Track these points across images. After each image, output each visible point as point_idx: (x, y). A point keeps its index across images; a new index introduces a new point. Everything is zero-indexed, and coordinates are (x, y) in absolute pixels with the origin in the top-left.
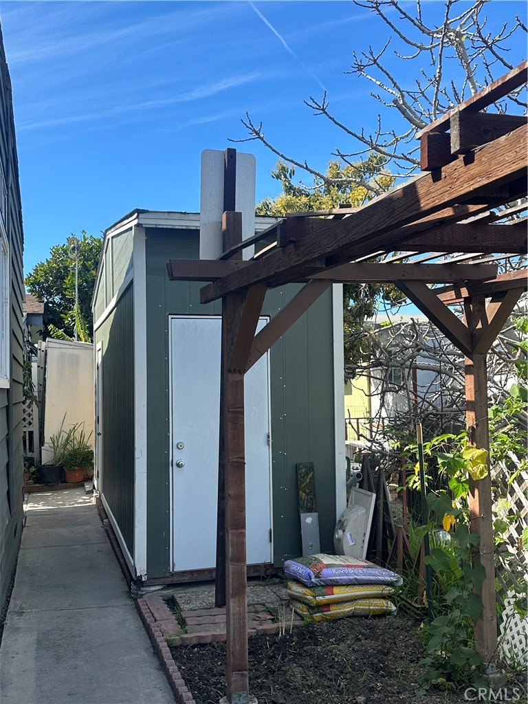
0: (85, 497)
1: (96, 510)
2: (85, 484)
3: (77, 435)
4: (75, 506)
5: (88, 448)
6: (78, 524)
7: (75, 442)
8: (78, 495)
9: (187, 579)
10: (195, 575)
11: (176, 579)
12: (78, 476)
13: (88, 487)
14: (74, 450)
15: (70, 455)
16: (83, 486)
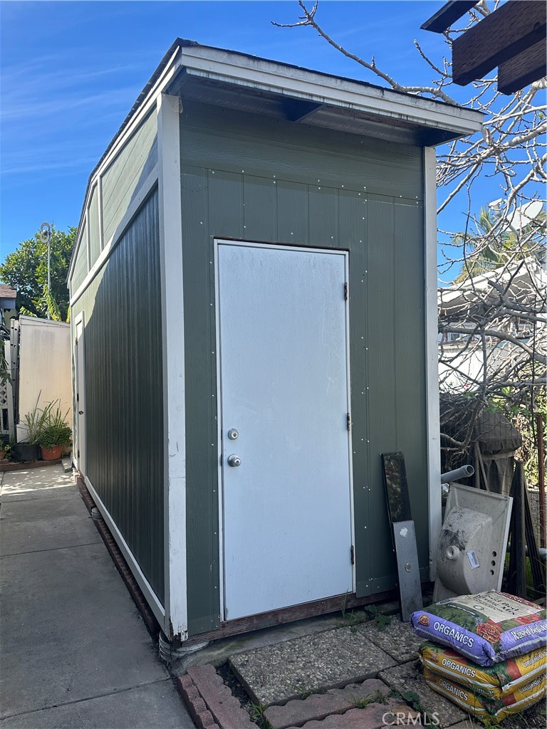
0: (64, 476)
1: (79, 493)
2: (63, 461)
3: (53, 412)
4: (55, 487)
5: (65, 425)
6: (61, 514)
7: (51, 420)
8: (57, 474)
9: (244, 628)
10: (255, 622)
11: (228, 631)
12: (55, 453)
13: (66, 465)
14: (51, 428)
15: (46, 432)
16: (61, 462)
